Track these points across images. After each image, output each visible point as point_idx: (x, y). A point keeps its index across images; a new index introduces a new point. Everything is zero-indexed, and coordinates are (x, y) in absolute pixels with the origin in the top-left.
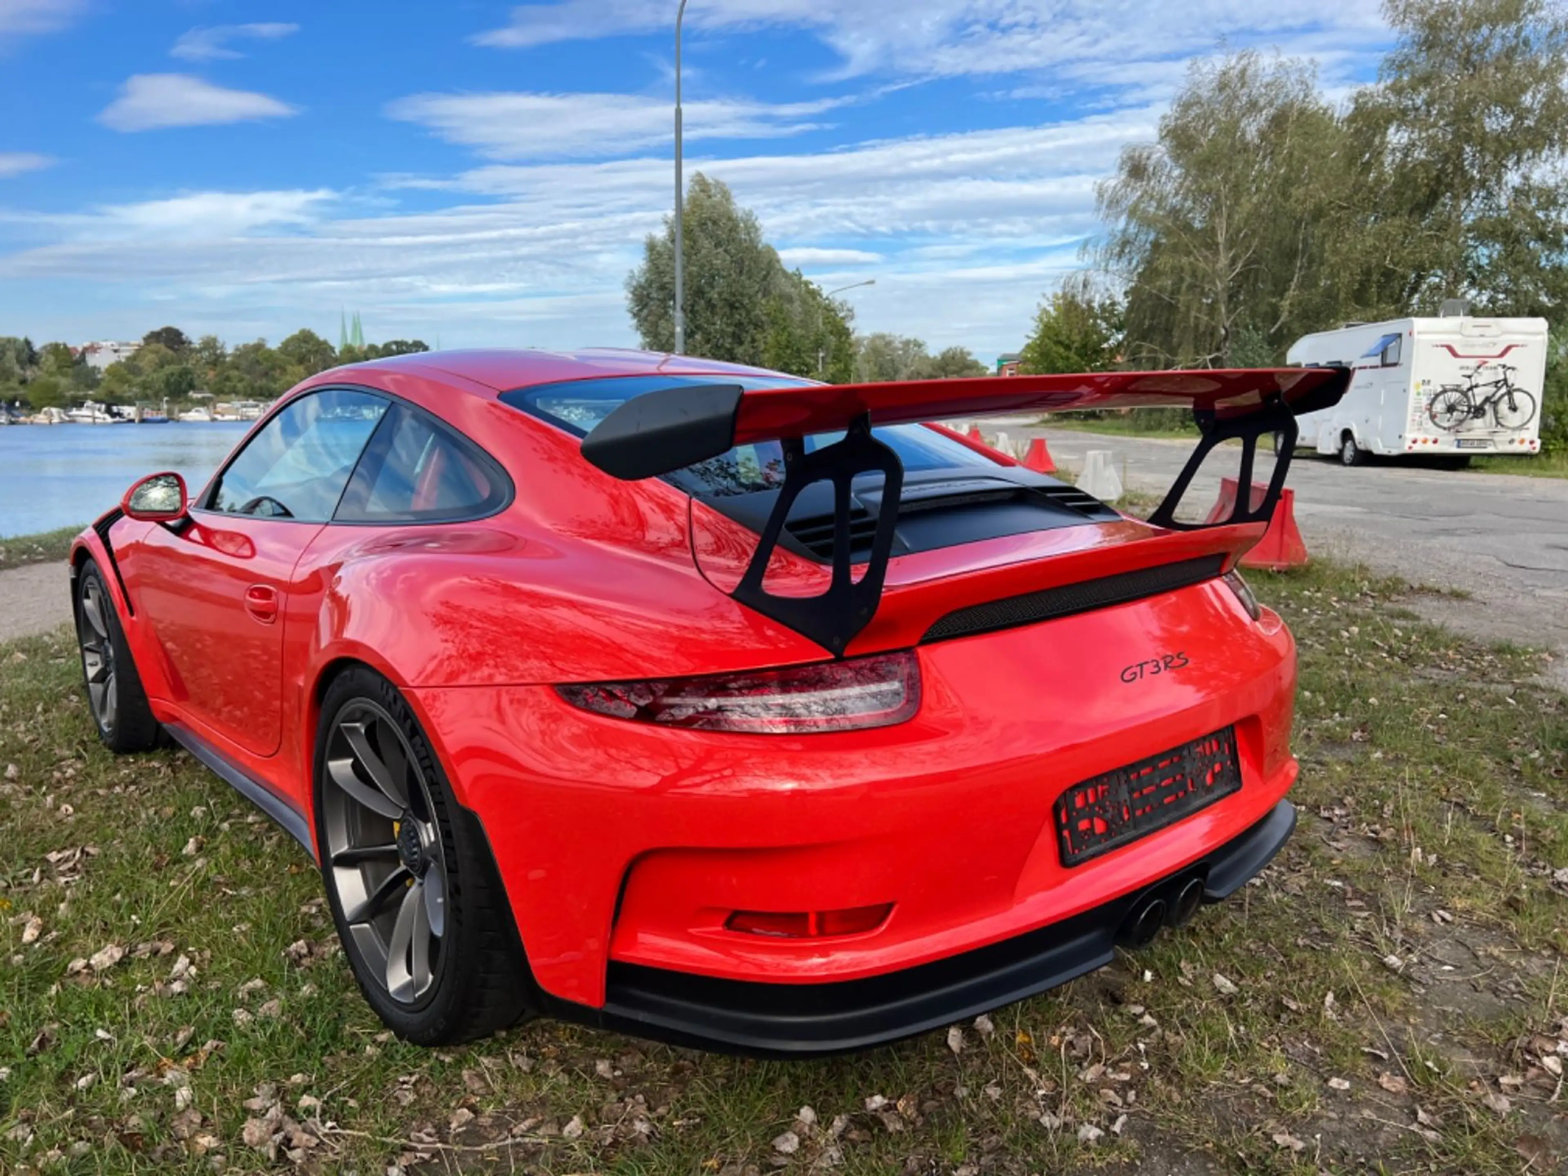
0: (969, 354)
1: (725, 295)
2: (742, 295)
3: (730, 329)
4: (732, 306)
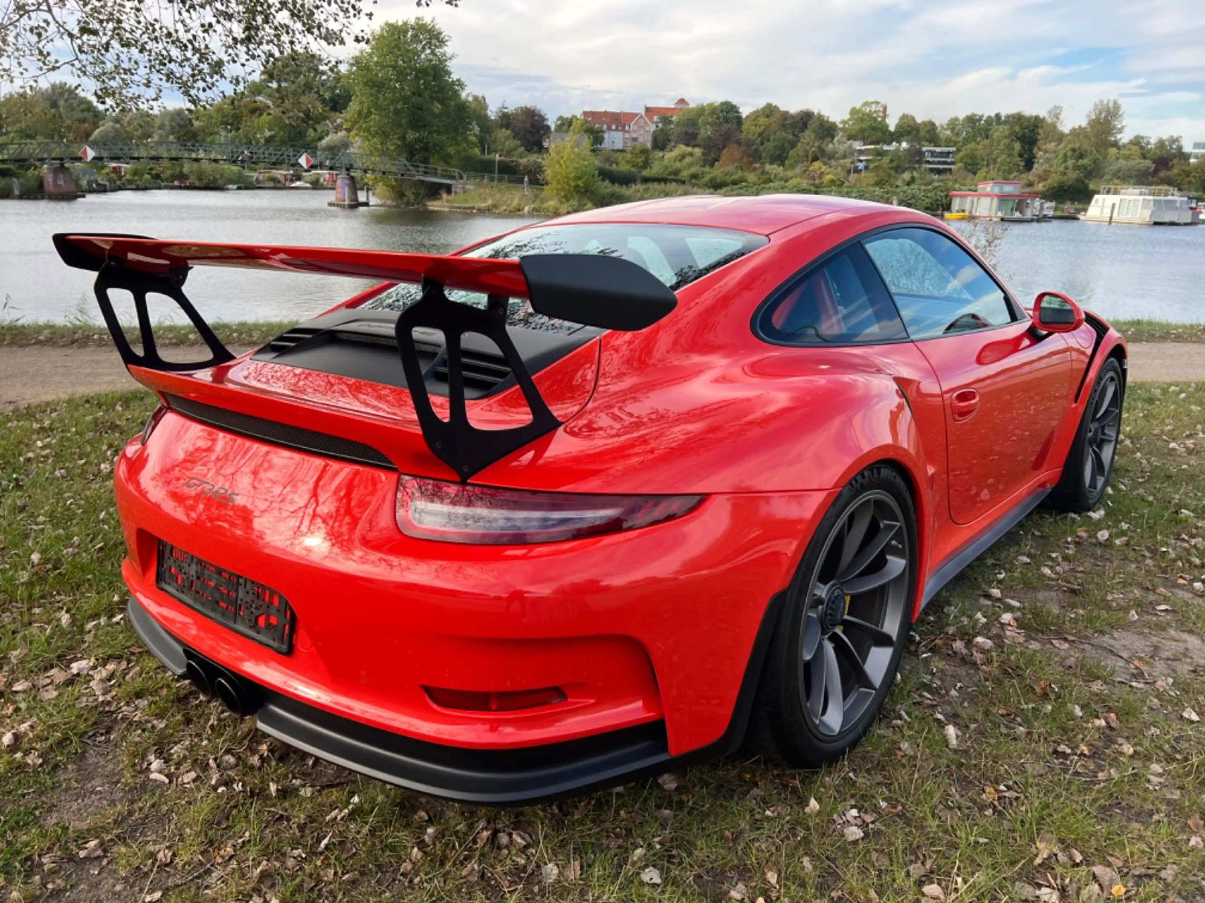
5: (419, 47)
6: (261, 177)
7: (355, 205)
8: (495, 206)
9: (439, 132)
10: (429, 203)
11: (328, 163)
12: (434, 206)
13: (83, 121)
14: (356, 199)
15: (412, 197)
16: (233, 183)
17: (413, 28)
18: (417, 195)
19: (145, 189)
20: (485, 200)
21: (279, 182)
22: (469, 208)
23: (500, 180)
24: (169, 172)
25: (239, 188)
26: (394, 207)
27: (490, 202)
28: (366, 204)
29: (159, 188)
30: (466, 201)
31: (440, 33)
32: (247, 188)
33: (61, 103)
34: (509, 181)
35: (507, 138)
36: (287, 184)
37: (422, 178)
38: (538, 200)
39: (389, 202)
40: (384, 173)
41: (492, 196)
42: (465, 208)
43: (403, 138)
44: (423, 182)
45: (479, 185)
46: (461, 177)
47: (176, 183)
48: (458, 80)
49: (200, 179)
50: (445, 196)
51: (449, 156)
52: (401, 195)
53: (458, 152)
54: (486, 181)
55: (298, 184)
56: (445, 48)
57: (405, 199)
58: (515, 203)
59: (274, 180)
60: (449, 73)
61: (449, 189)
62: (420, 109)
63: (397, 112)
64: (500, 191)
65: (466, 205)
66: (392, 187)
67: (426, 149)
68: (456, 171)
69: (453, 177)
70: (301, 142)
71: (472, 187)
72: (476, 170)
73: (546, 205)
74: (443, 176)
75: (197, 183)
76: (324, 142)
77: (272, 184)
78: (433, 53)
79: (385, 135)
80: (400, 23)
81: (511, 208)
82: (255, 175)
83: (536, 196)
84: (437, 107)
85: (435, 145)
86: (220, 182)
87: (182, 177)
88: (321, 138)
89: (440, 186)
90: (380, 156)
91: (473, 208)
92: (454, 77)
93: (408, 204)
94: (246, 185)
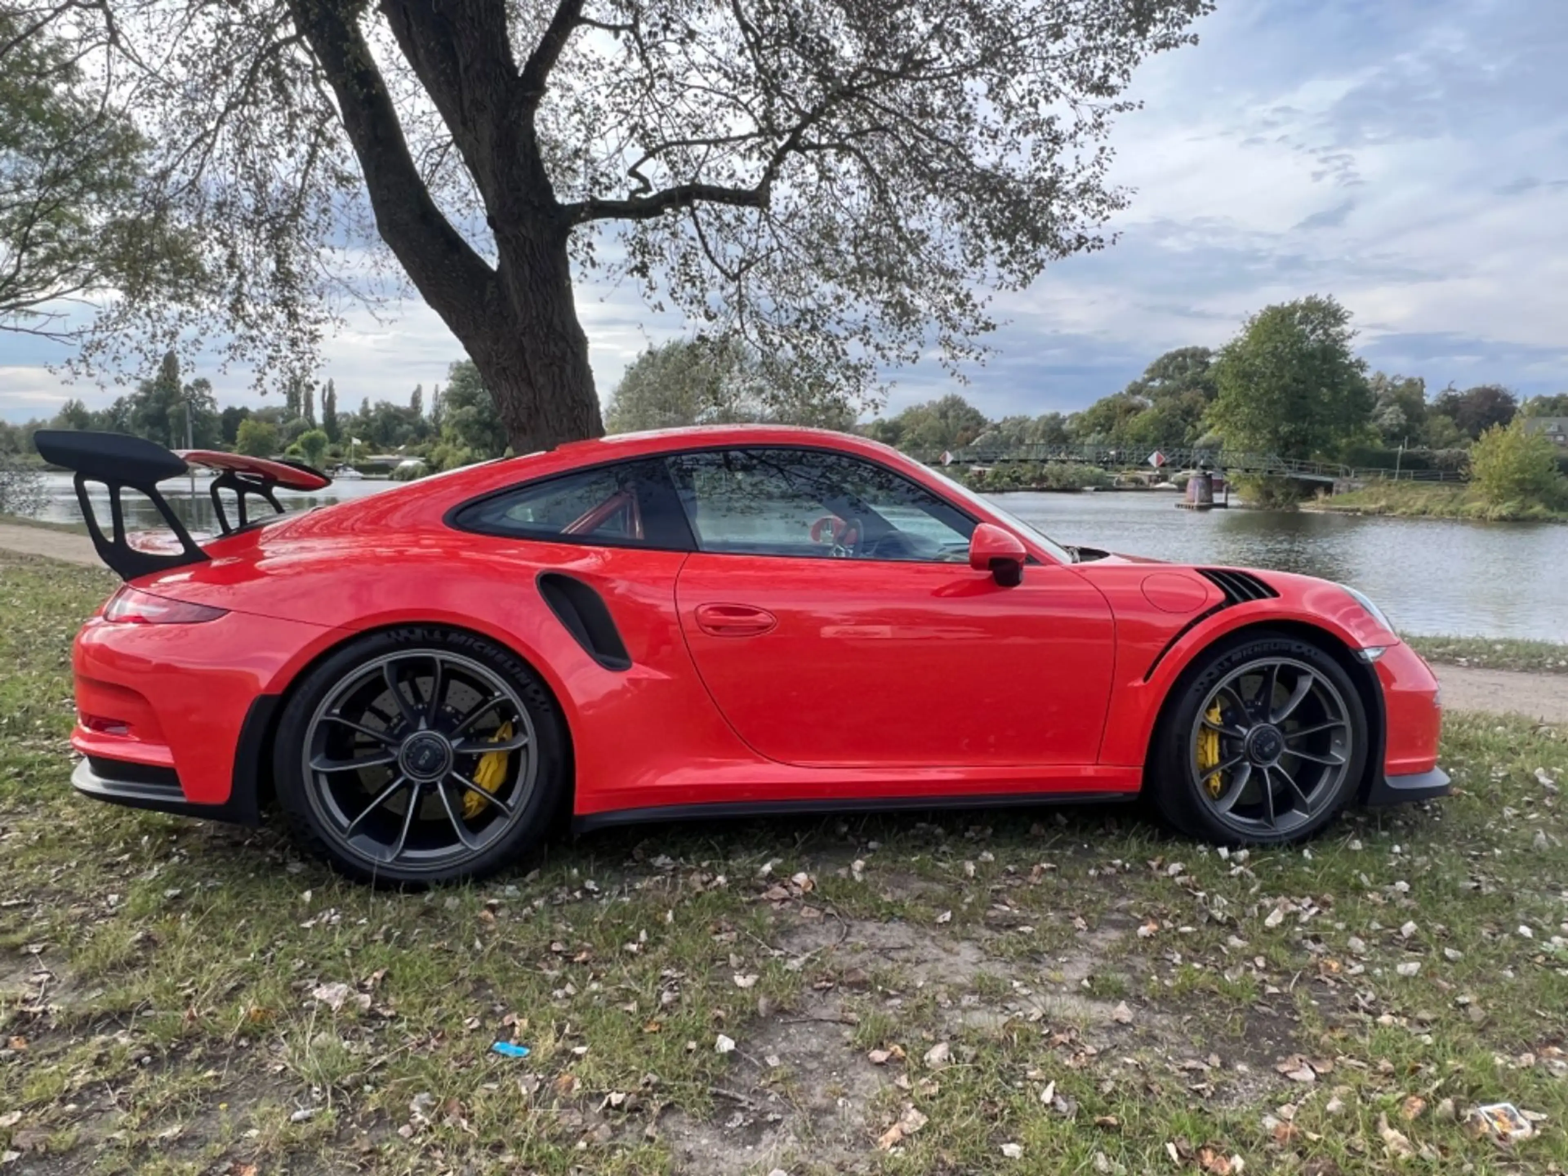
5: (1309, 328)
6: (1123, 479)
7: (1206, 506)
8: (1390, 508)
9: (1322, 423)
10: (1301, 505)
11: (1202, 463)
12: (1306, 507)
13: (966, 429)
14: (1211, 500)
15: (1280, 498)
16: (1090, 484)
17: (1303, 308)
18: (1287, 495)
19: (1002, 491)
20: (1377, 500)
21: (1142, 483)
22: (1352, 510)
23: (1402, 477)
24: (1029, 475)
25: (1097, 490)
26: (1257, 508)
27: (1383, 503)
28: (1225, 506)
29: (1017, 490)
30: (1350, 501)
31: (1338, 310)
32: (1104, 490)
33: (951, 413)
34: (1416, 478)
35: (1446, 427)
36: (1152, 486)
37: (1294, 476)
38: (1456, 501)
39: (1254, 503)
40: (1247, 471)
41: (1388, 496)
42: (1346, 510)
43: (1274, 432)
44: (1296, 480)
45: (1371, 483)
46: (1348, 474)
47: (1034, 485)
48: (1358, 361)
49: (1058, 480)
50: (1321, 496)
51: (1337, 449)
52: (1269, 495)
53: (1349, 445)
54: (1381, 478)
55: (1163, 485)
56: (1344, 326)
57: (1273, 501)
58: (1420, 504)
59: (1137, 481)
60: (1345, 355)
61: (1328, 488)
62: (1303, 397)
63: (1271, 403)
64: (1400, 490)
65: (1348, 507)
66: (1259, 486)
67: (1304, 442)
68: (1341, 467)
69: (1336, 474)
70: (1177, 441)
71: (1361, 486)
72: (1370, 465)
73: (1467, 507)
74: (1324, 473)
75: (1055, 485)
76: (1201, 441)
77: (1133, 485)
78: (1326, 333)
79: (1255, 429)
80: (1287, 304)
81: (1414, 509)
82: (1117, 476)
83: (1454, 496)
84: (1325, 394)
85: (1316, 437)
86: (1077, 485)
87: (1043, 478)
88: (1197, 437)
89: (1319, 484)
90: (1244, 452)
91: (1358, 510)
92: (1353, 358)
93: (1274, 505)
94: (1103, 486)
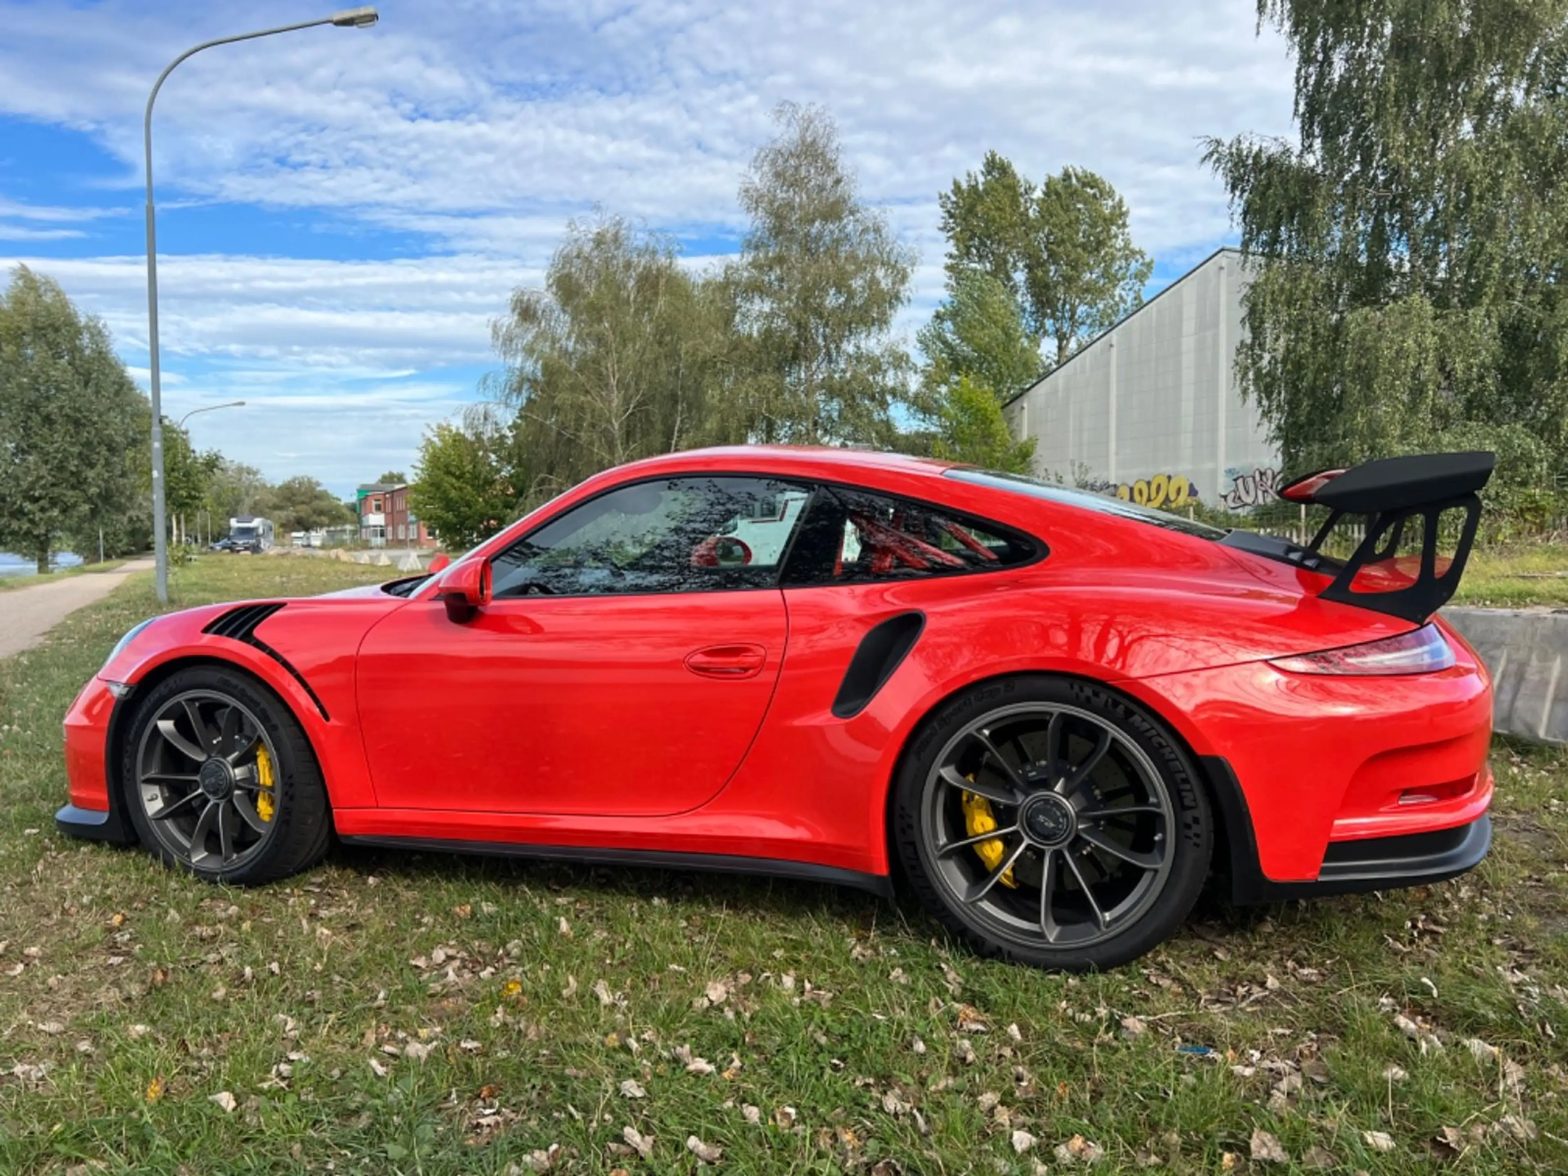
0: (318, 484)
1: (67, 411)
2: (89, 410)
3: (76, 450)
4: (77, 423)
